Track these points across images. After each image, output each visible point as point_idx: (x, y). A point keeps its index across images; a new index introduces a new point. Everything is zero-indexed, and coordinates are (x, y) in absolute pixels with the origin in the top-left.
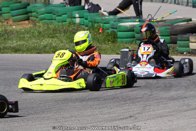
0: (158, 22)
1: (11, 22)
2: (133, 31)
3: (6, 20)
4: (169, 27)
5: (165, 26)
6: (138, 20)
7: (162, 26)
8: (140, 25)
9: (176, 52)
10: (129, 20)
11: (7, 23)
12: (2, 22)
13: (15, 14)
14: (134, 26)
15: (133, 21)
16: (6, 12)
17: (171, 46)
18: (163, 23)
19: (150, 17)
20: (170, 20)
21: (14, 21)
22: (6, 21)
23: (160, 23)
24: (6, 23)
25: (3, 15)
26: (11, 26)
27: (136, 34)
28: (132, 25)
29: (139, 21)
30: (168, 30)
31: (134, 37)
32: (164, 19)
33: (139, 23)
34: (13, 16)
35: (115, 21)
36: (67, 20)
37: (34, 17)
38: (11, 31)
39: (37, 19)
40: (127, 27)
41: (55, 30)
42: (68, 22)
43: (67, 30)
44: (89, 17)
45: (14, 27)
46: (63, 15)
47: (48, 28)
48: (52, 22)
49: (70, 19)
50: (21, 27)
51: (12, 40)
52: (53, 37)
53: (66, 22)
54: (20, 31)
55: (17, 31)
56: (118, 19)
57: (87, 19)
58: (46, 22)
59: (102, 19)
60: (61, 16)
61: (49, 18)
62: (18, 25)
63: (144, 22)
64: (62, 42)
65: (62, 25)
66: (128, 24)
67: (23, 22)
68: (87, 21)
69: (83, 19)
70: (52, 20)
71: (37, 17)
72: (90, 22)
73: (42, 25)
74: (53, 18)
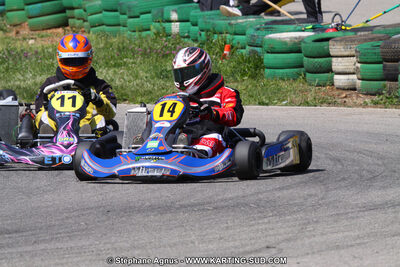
0: (356, 30)
1: (25, 32)
2: (299, 51)
3: (15, 25)
4: (380, 43)
5: (372, 39)
6: (310, 27)
7: (365, 41)
8: (315, 38)
9: (395, 100)
10: (292, 27)
11: (17, 33)
12: (5, 31)
13: (35, 13)
14: (302, 40)
15: (299, 28)
16: (15, 8)
17: (385, 86)
18: (366, 33)
19: (337, 20)
20: (384, 27)
21: (33, 29)
22: (14, 29)
23: (359, 34)
24: (14, 33)
25: (9, 14)
26: (24, 39)
27: (305, 59)
28: (296, 38)
29: (314, 29)
30: (378, 50)
31: (302, 66)
32: (370, 24)
33: (312, 34)
34: (30, 18)
35: (258, 29)
36: (152, 27)
37: (79, 19)
38: (22, 51)
39: (85, 23)
40: (285, 43)
41: (122, 50)
42: (153, 30)
43: (150, 48)
44: (200, 21)
45: (31, 42)
46: (142, 16)
47: (108, 45)
48: (119, 31)
49: (157, 24)
50: (47, 43)
51: (23, 71)
52: (117, 65)
53: (149, 30)
54: (43, 51)
55: (36, 52)
56: (266, 24)
57: (195, 25)
58: (103, 32)
59: (230, 24)
60: (138, 17)
61: (112, 21)
62: (42, 37)
63: (324, 30)
64: (137, 77)
65: (140, 37)
66: (287, 36)
67: (54, 30)
68: (196, 28)
69: (188, 24)
70: (119, 25)
71: (85, 21)
72: (202, 31)
73: (94, 37)
74: (121, 22)
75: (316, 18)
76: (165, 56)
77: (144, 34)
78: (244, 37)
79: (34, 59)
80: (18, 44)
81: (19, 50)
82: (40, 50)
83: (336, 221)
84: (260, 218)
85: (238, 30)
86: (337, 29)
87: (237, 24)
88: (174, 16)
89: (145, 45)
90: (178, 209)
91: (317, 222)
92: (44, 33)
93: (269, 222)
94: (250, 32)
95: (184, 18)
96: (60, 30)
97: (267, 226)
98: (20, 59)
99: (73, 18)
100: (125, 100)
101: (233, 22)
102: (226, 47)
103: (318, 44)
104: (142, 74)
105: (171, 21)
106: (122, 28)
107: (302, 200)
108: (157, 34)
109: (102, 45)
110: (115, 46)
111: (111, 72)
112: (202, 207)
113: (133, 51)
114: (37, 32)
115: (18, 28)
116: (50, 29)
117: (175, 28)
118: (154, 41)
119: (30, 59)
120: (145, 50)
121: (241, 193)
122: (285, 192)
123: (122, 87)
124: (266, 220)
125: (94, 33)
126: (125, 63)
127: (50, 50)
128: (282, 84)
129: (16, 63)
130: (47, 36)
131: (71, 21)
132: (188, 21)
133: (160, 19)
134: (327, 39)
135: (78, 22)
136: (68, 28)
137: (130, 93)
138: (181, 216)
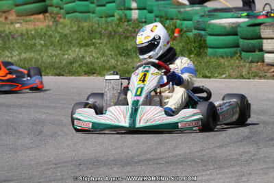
1: (12, 17)
2: (236, 34)
3: (4, 12)
6: (245, 14)
8: (249, 24)
10: (230, 14)
11: (6, 18)
13: (21, 2)
14: (238, 25)
15: (236, 15)
19: (268, 8)
21: (19, 15)
22: (4, 15)
24: (4, 18)
26: (12, 23)
27: (241, 40)
28: (233, 23)
29: (248, 16)
31: (238, 46)
33: (246, 20)
34: (17, 6)
35: (202, 16)
36: (116, 14)
37: (56, 7)
38: (10, 33)
39: (62, 11)
40: (225, 27)
41: (91, 32)
42: (117, 16)
43: (115, 31)
44: (155, 9)
45: (18, 25)
46: (108, 5)
47: (80, 29)
48: (89, 17)
49: (120, 12)
50: (30, 27)
51: (11, 49)
52: (87, 45)
53: (113, 16)
54: (27, 33)
55: (22, 34)
56: (210, 11)
57: (151, 12)
58: (76, 17)
59: (179, 12)
60: (104, 6)
61: (83, 9)
62: (27, 21)
63: (256, 17)
64: (103, 55)
65: (106, 22)
66: (226, 21)
67: (36, 16)
68: (152, 15)
69: (145, 11)
70: (89, 12)
71: (61, 8)
72: (157, 17)
73: (69, 22)
74: (91, 10)
75: (250, 7)
76: (126, 38)
77: (110, 19)
78: (191, 22)
79: (19, 40)
80: (7, 28)
81: (7, 32)
82: (24, 32)
83: (266, 174)
84: (203, 170)
85: (186, 16)
86: (267, 16)
87: (185, 12)
88: (134, 5)
89: (110, 29)
90: (136, 162)
91: (250, 174)
92: (28, 18)
93: (211, 174)
94: (196, 18)
95: (142, 6)
96: (41, 16)
97: (209, 177)
98: (8, 39)
99: (51, 6)
100: (94, 73)
101: (182, 10)
102: (177, 30)
103: (252, 28)
104: (107, 52)
105: (131, 9)
106: (91, 15)
107: (238, 156)
108: (120, 19)
109: (75, 29)
110: (86, 29)
111: (82, 50)
112: (156, 162)
113: (100, 34)
114: (23, 18)
115: (6, 14)
116: (33, 15)
117: (135, 14)
118: (118, 25)
119: (16, 40)
120: (110, 33)
121: (188, 151)
122: (224, 149)
123: (91, 63)
124: (208, 173)
125: (69, 18)
126: (94, 43)
127: (33, 32)
128: (222, 61)
129: (5, 43)
130: (30, 21)
131: (50, 9)
132: (145, 9)
133: (123, 8)
134: (259, 25)
135: (55, 10)
136: (47, 14)
137: (97, 68)
138: (139, 168)
